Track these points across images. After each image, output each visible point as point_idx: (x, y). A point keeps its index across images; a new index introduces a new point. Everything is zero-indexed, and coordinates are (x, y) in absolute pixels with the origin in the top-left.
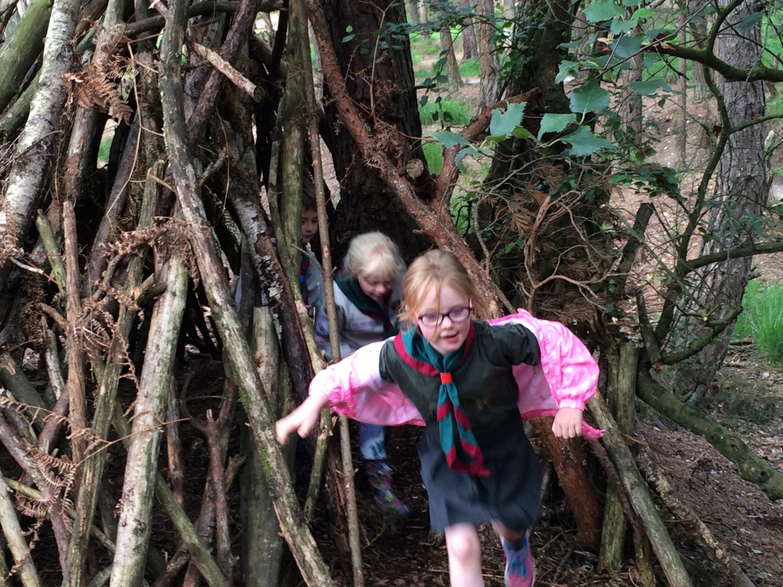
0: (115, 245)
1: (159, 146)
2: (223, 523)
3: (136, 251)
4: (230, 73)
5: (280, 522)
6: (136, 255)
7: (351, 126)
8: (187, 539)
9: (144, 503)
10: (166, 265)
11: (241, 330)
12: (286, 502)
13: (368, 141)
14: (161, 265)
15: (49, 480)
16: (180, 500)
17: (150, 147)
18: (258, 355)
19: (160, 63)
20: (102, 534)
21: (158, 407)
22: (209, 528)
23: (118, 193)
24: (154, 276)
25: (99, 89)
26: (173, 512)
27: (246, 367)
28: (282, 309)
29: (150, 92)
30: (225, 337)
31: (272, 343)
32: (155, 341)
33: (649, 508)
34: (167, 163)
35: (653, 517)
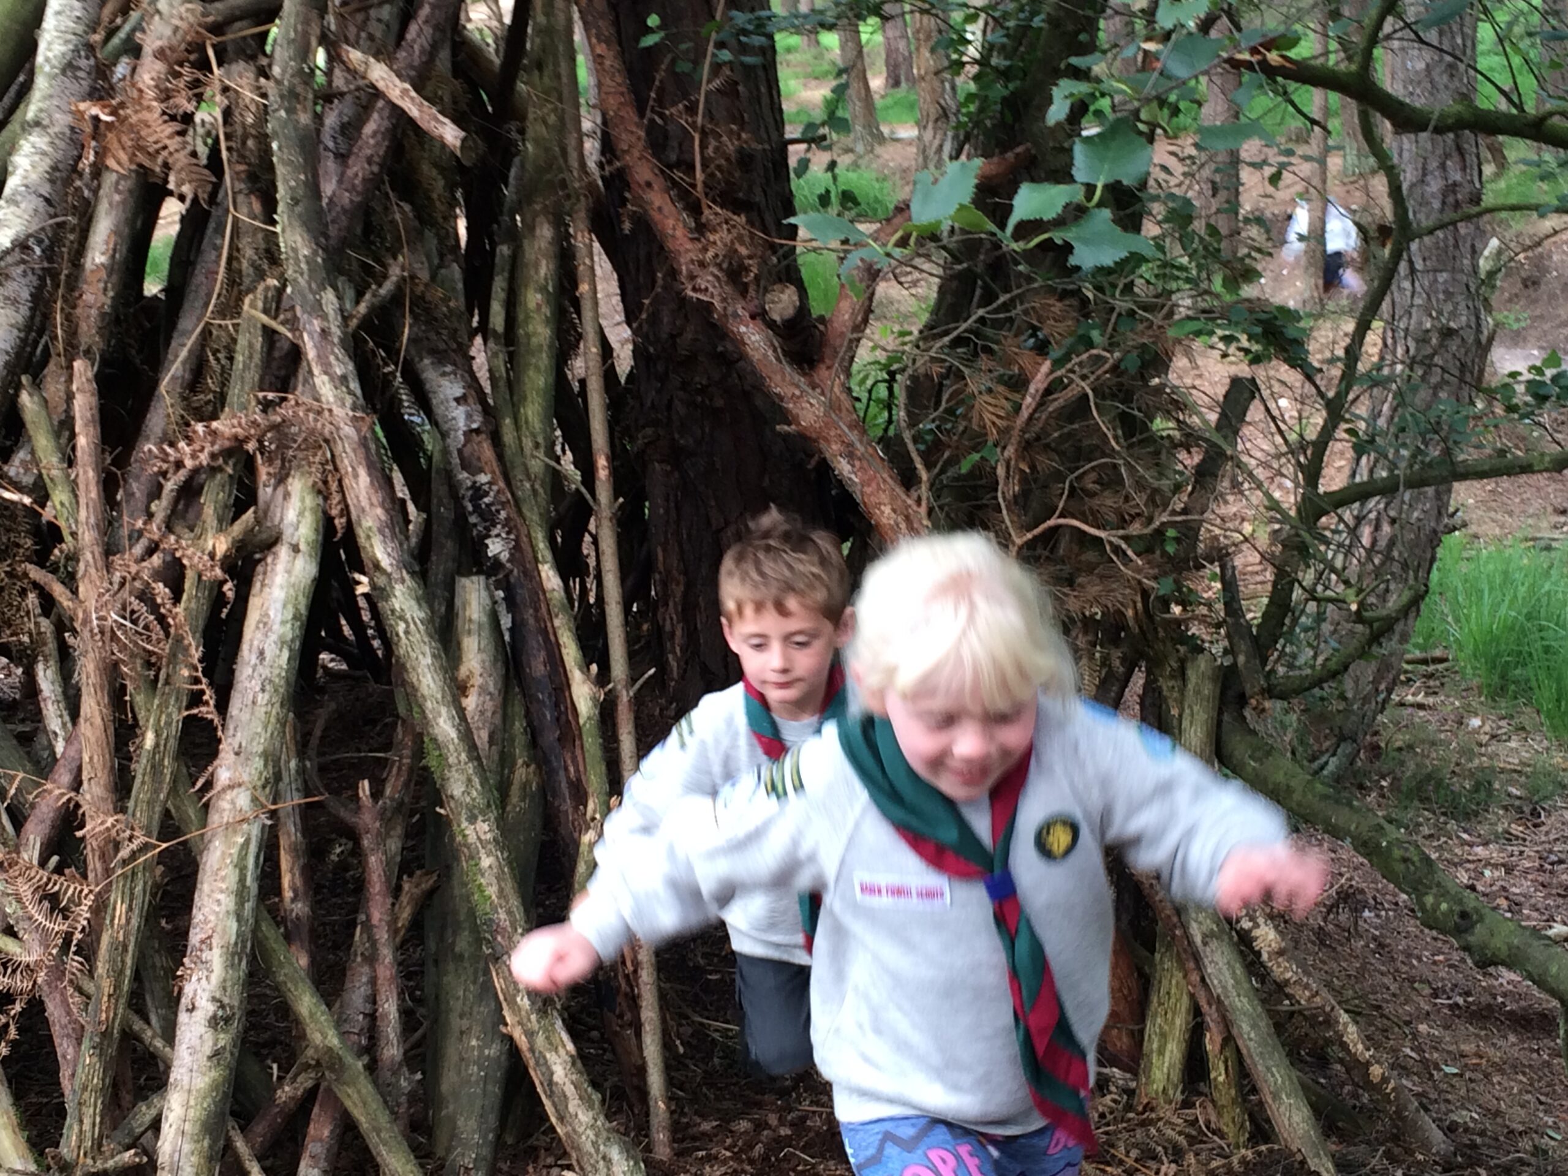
0: (177, 450)
1: (268, 251)
2: (390, 1007)
3: (221, 461)
4: (414, 107)
5: (504, 1005)
6: (220, 469)
7: (656, 216)
8: (316, 1038)
9: (231, 964)
10: (280, 490)
11: (429, 622)
13: (689, 246)
14: (269, 490)
15: (40, 918)
16: (304, 961)
17: (249, 252)
18: (463, 672)
19: (271, 83)
20: (146, 1027)
21: (261, 773)
22: (361, 1017)
23: (184, 345)
24: (255, 512)
25: (150, 135)
26: (289, 985)
27: (439, 696)
28: (512, 580)
29: (250, 143)
30: (397, 635)
31: (491, 648)
32: (256, 643)
33: (1237, 982)
34: (284, 286)
35: (1245, 1000)
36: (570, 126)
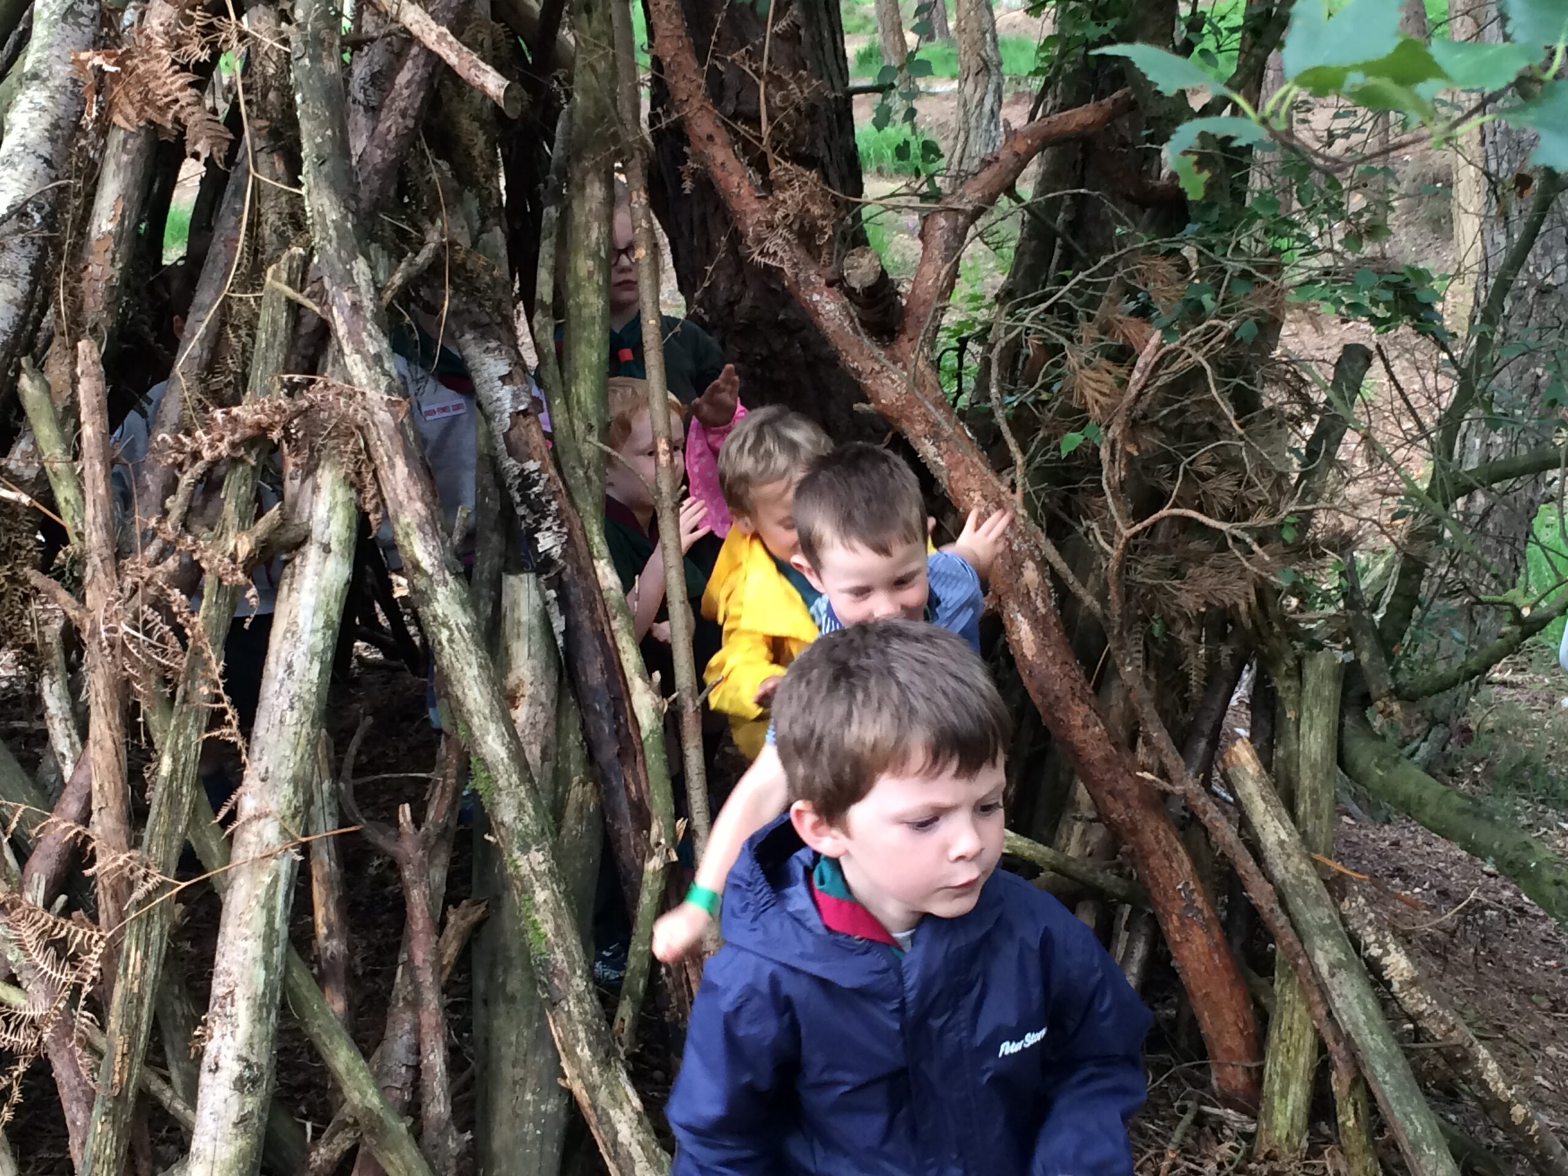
0: (194, 439)
1: (292, 215)
2: (436, 1059)
3: (242, 452)
4: (452, 53)
5: (562, 1055)
6: (241, 461)
7: (718, 172)
8: (355, 1097)
9: (258, 1020)
10: (309, 483)
11: (473, 629)
12: (575, 1011)
13: (755, 206)
14: (297, 482)
15: (46, 967)
16: (338, 1005)
17: (272, 218)
18: (512, 680)
19: (293, 27)
20: (165, 1087)
21: (290, 802)
22: (403, 1069)
23: (202, 321)
24: (280, 508)
25: (157, 88)
26: (324, 1037)
27: (487, 711)
28: (565, 579)
29: (272, 96)
30: (440, 643)
31: (542, 654)
32: (283, 655)
33: (1369, 1018)
34: (311, 255)
35: (1379, 1039)
36: (623, 73)
